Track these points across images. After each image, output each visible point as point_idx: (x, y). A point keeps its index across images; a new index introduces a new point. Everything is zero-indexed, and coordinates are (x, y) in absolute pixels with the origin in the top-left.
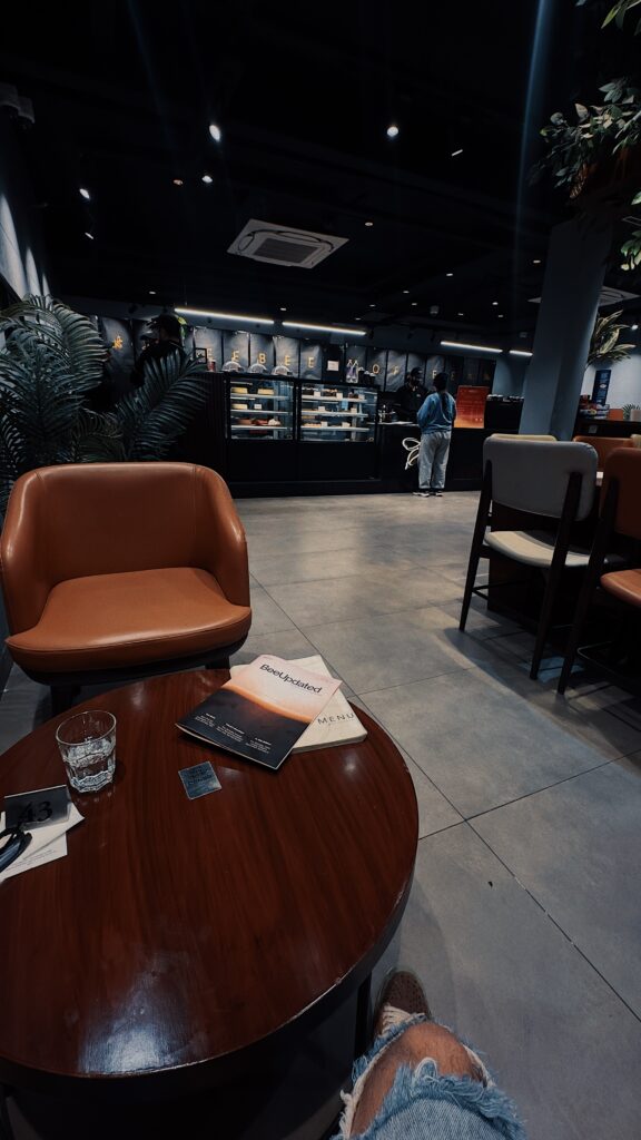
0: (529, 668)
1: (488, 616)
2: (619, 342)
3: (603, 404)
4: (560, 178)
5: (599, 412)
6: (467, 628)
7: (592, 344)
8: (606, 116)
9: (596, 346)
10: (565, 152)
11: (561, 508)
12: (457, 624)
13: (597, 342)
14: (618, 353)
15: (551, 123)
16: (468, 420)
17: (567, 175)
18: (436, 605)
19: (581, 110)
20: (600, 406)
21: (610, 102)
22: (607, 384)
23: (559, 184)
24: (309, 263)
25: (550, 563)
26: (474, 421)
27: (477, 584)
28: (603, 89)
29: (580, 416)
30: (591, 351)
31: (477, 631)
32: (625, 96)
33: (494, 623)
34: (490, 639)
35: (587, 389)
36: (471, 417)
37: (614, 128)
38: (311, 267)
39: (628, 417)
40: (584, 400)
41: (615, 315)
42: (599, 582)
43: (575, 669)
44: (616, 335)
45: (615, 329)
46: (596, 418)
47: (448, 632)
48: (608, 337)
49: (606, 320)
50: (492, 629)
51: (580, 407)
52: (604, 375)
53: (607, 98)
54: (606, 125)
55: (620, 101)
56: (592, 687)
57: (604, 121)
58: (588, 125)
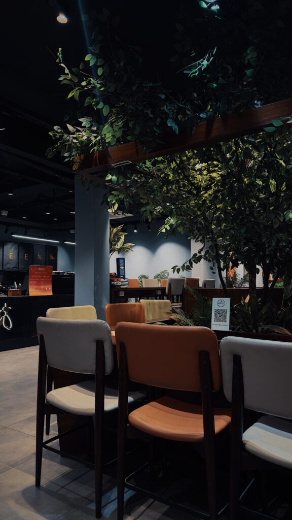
0: (93, 507)
2: (125, 242)
3: (124, 278)
4: (66, 157)
5: (123, 284)
6: (43, 482)
7: (110, 243)
8: (84, 134)
9: (113, 243)
10: (66, 145)
11: (94, 367)
12: (32, 480)
13: (113, 242)
14: (126, 248)
15: (54, 130)
16: (40, 289)
17: (70, 156)
18: (14, 465)
19: (70, 127)
20: (122, 280)
21: (85, 127)
22: (124, 266)
23: (66, 160)
25: (94, 411)
26: (44, 290)
27: (45, 438)
28: (81, 120)
29: (112, 287)
30: (111, 247)
31: (52, 482)
32: (92, 125)
33: (65, 469)
34: (63, 487)
35: (113, 269)
36: (42, 287)
37: (89, 140)
39: (142, 284)
40: (111, 276)
41: (119, 228)
43: (128, 494)
44: (123, 238)
45: (121, 235)
46: (122, 287)
47: (25, 492)
48: (119, 239)
49: (115, 230)
50: (65, 476)
51: (111, 281)
52: (121, 261)
53: (83, 125)
54: (85, 138)
55: (90, 127)
57: (83, 136)
58: (75, 136)
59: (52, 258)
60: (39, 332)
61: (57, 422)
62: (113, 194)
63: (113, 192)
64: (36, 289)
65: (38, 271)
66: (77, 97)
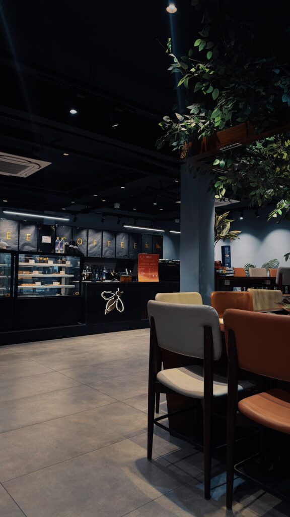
0: (202, 487)
1: (171, 441)
2: (231, 229)
3: (230, 266)
4: (174, 147)
5: (228, 272)
6: (154, 456)
7: (216, 231)
8: (192, 121)
9: (218, 231)
10: (175, 134)
11: (202, 351)
12: (144, 453)
13: (218, 230)
14: (232, 236)
15: (164, 121)
16: (148, 276)
17: (178, 145)
19: (179, 116)
20: (228, 268)
21: (193, 114)
22: (229, 254)
23: (174, 149)
24: (23, 174)
25: (203, 395)
26: (152, 277)
27: (156, 416)
28: (189, 107)
29: (217, 275)
30: (216, 235)
31: (162, 458)
32: (200, 112)
33: (174, 447)
34: (172, 464)
35: (218, 257)
36: (150, 274)
37: (197, 126)
38: (25, 177)
39: (248, 273)
40: (216, 264)
41: (225, 215)
42: (237, 408)
43: (237, 482)
44: (229, 225)
45: (227, 222)
46: (227, 275)
47: (138, 463)
48: (224, 227)
49: (220, 217)
50: (174, 453)
51: (216, 269)
52: (227, 249)
53: (191, 112)
54: (193, 125)
55: (198, 114)
56: (252, 498)
57: (191, 123)
58: (183, 124)
59: (158, 247)
60: (150, 314)
61: (166, 402)
62: (220, 180)
63: (220, 178)
64: (145, 276)
65: (146, 259)
66: (186, 85)
